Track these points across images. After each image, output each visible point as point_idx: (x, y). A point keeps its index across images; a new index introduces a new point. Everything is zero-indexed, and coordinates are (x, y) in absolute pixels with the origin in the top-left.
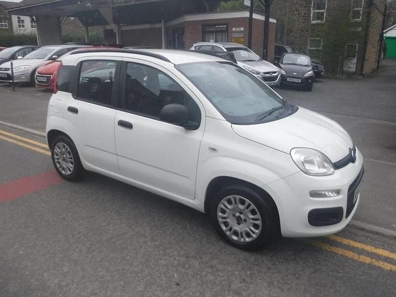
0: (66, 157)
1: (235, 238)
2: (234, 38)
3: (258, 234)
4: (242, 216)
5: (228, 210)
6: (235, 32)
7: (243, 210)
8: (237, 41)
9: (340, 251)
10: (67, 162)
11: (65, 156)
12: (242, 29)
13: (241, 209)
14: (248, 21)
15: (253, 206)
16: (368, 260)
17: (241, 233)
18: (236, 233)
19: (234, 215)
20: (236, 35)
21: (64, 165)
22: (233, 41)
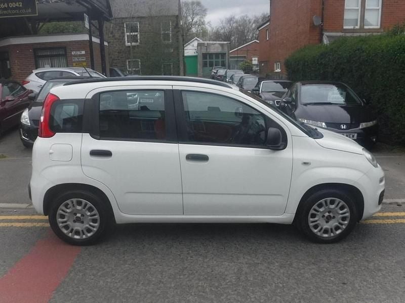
0: (83, 215)
1: (326, 235)
2: (74, 62)
3: (347, 225)
4: (331, 214)
5: (319, 213)
6: (75, 56)
7: (334, 209)
8: (79, 64)
9: (375, 222)
10: (83, 222)
11: (79, 215)
12: (83, 52)
13: (331, 209)
14: (88, 44)
15: (342, 203)
16: (393, 221)
17: (331, 229)
18: (326, 231)
19: (323, 216)
20: (76, 59)
21: (78, 226)
22: (74, 65)
